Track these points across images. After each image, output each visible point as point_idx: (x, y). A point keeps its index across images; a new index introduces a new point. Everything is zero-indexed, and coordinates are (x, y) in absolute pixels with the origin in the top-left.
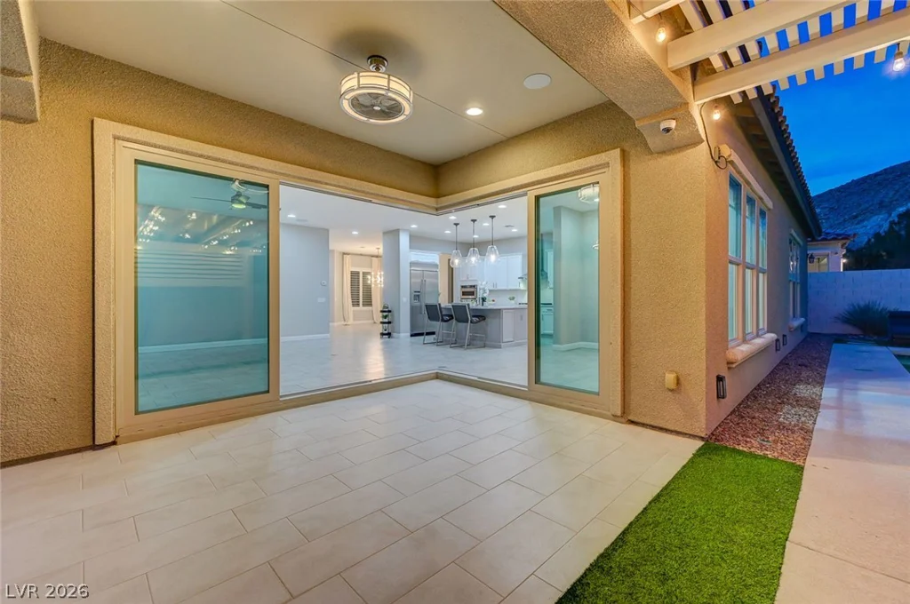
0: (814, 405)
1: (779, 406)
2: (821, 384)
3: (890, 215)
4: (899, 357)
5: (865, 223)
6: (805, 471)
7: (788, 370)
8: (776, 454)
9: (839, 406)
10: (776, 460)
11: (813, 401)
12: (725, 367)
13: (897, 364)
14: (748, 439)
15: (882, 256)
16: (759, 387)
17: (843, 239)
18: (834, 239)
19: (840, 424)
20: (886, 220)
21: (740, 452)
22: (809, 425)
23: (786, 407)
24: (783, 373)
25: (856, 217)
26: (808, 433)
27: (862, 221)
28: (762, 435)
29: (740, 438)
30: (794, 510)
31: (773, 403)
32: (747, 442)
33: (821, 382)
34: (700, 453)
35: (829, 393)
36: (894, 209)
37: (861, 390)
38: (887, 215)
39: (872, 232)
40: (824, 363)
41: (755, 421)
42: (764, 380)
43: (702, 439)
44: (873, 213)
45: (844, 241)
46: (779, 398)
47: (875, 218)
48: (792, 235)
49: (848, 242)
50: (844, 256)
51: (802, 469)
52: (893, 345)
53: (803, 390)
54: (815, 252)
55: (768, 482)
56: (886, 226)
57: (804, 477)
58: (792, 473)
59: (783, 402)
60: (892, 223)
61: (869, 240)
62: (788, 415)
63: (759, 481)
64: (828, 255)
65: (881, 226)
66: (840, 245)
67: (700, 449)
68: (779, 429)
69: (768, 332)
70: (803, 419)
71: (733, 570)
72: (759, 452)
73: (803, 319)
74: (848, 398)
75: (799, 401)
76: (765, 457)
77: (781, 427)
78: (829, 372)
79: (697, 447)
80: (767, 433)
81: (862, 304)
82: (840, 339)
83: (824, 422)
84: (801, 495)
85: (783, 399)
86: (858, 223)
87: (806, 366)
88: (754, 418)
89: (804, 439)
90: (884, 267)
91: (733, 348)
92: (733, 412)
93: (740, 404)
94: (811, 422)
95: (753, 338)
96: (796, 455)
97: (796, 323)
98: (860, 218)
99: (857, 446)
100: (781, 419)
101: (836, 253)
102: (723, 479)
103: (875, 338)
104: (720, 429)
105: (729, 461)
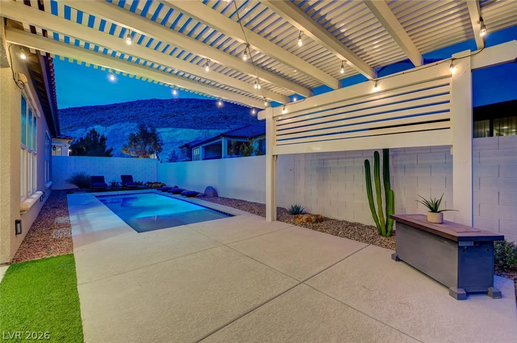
0: (68, 226)
1: (50, 231)
2: (68, 215)
3: (86, 130)
4: (97, 197)
5: (75, 132)
6: (74, 256)
7: (48, 212)
8: (58, 254)
9: (79, 223)
10: (59, 256)
11: (67, 224)
12: (19, 214)
13: (97, 200)
14: (39, 253)
15: (83, 149)
16: (34, 224)
17: (69, 139)
18: (64, 138)
19: (83, 230)
20: (85, 132)
21: (37, 261)
22: (69, 235)
23: (54, 231)
24: (45, 214)
25: (71, 127)
26: (70, 239)
27: (74, 130)
28: (46, 248)
29: (34, 254)
30: (76, 273)
31: (46, 231)
32: (38, 254)
33: (67, 214)
34: (8, 273)
35: (73, 218)
36: (88, 127)
37: (87, 213)
38: (85, 130)
39: (78, 136)
40: (66, 205)
41: (39, 243)
42: (36, 220)
43: (7, 264)
44: (79, 127)
45: (70, 140)
46: (49, 227)
47: (80, 130)
48: (46, 133)
49: (71, 141)
50: (70, 148)
51: (73, 255)
52: (93, 192)
53: (60, 220)
54: (56, 144)
55: (59, 267)
56: (85, 135)
57: (75, 258)
58: (69, 258)
59: (51, 229)
60: (88, 134)
61: (78, 141)
62: (56, 234)
63: (54, 269)
64: (61, 147)
65: (82, 134)
66: (67, 141)
67: (8, 270)
68: (55, 242)
69: (37, 190)
70: (65, 233)
71: (57, 312)
72: (48, 257)
73: (51, 183)
74: (82, 218)
75: (60, 226)
76: (53, 257)
77: (55, 240)
78: (69, 209)
79: (5, 270)
80: (48, 246)
81: (79, 173)
82: (70, 191)
83: (75, 232)
84: (76, 265)
85: (50, 227)
86: (72, 131)
87: (57, 208)
88: (38, 241)
89: (69, 242)
90: (84, 155)
91: (23, 202)
92: (23, 242)
93: (26, 237)
94: (69, 234)
95: (31, 195)
96: (68, 250)
97: (48, 185)
98: (73, 129)
99: (92, 237)
100: (54, 237)
101: (66, 146)
102: (33, 278)
103: (85, 189)
104: (18, 254)
105: (32, 268)
